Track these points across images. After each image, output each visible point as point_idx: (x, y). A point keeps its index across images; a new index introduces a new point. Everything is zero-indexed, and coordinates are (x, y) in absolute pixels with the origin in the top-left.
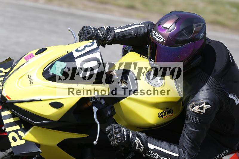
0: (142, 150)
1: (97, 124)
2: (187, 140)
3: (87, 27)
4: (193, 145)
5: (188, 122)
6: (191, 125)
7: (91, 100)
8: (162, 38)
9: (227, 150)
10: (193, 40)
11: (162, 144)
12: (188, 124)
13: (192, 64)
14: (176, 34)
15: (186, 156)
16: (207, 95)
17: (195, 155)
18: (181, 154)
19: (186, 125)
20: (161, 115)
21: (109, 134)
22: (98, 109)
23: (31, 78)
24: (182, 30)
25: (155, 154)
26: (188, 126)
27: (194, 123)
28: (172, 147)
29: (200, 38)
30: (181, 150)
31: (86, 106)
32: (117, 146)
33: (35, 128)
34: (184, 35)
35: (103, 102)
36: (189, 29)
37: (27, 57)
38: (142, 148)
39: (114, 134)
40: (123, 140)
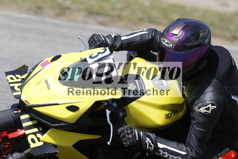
0: (153, 149)
1: (110, 126)
2: (194, 140)
3: (97, 35)
4: (200, 144)
5: (194, 122)
6: (198, 125)
7: (104, 104)
8: (171, 44)
9: (228, 148)
10: (199, 45)
11: (171, 143)
12: (195, 124)
13: (198, 68)
14: (184, 40)
15: (193, 154)
16: (212, 96)
17: (201, 153)
18: (189, 152)
19: (193, 125)
20: (167, 116)
21: (122, 135)
22: (110, 112)
23: (48, 84)
24: (190, 36)
25: (165, 153)
26: (195, 126)
27: (201, 123)
28: (180, 146)
29: (206, 44)
30: (188, 149)
31: (99, 109)
32: (129, 146)
33: (52, 130)
34: (191, 41)
35: (115, 105)
36: (196, 35)
37: (43, 64)
38: (152, 147)
39: (127, 135)
40: (135, 140)
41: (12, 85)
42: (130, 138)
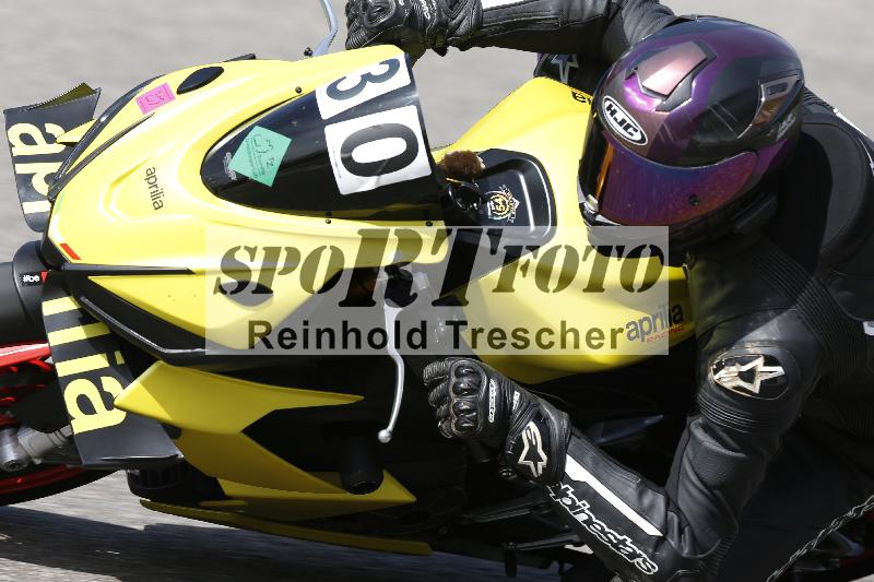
0: (540, 472)
2: (692, 489)
5: (700, 420)
8: (636, 130)
11: (619, 475)
12: (702, 426)
14: (689, 119)
15: (683, 544)
18: (670, 533)
19: (692, 429)
21: (436, 391)
23: (155, 186)
24: (715, 108)
25: (580, 504)
26: (699, 433)
30: (673, 518)
33: (161, 367)
34: (720, 125)
37: (146, 97)
38: (540, 465)
39: (452, 395)
40: (481, 421)
41: (22, 169)
42: (463, 411)
